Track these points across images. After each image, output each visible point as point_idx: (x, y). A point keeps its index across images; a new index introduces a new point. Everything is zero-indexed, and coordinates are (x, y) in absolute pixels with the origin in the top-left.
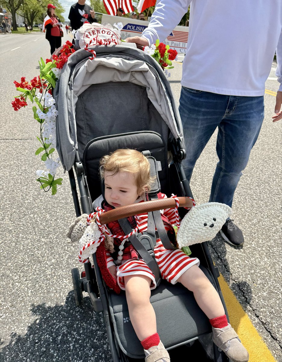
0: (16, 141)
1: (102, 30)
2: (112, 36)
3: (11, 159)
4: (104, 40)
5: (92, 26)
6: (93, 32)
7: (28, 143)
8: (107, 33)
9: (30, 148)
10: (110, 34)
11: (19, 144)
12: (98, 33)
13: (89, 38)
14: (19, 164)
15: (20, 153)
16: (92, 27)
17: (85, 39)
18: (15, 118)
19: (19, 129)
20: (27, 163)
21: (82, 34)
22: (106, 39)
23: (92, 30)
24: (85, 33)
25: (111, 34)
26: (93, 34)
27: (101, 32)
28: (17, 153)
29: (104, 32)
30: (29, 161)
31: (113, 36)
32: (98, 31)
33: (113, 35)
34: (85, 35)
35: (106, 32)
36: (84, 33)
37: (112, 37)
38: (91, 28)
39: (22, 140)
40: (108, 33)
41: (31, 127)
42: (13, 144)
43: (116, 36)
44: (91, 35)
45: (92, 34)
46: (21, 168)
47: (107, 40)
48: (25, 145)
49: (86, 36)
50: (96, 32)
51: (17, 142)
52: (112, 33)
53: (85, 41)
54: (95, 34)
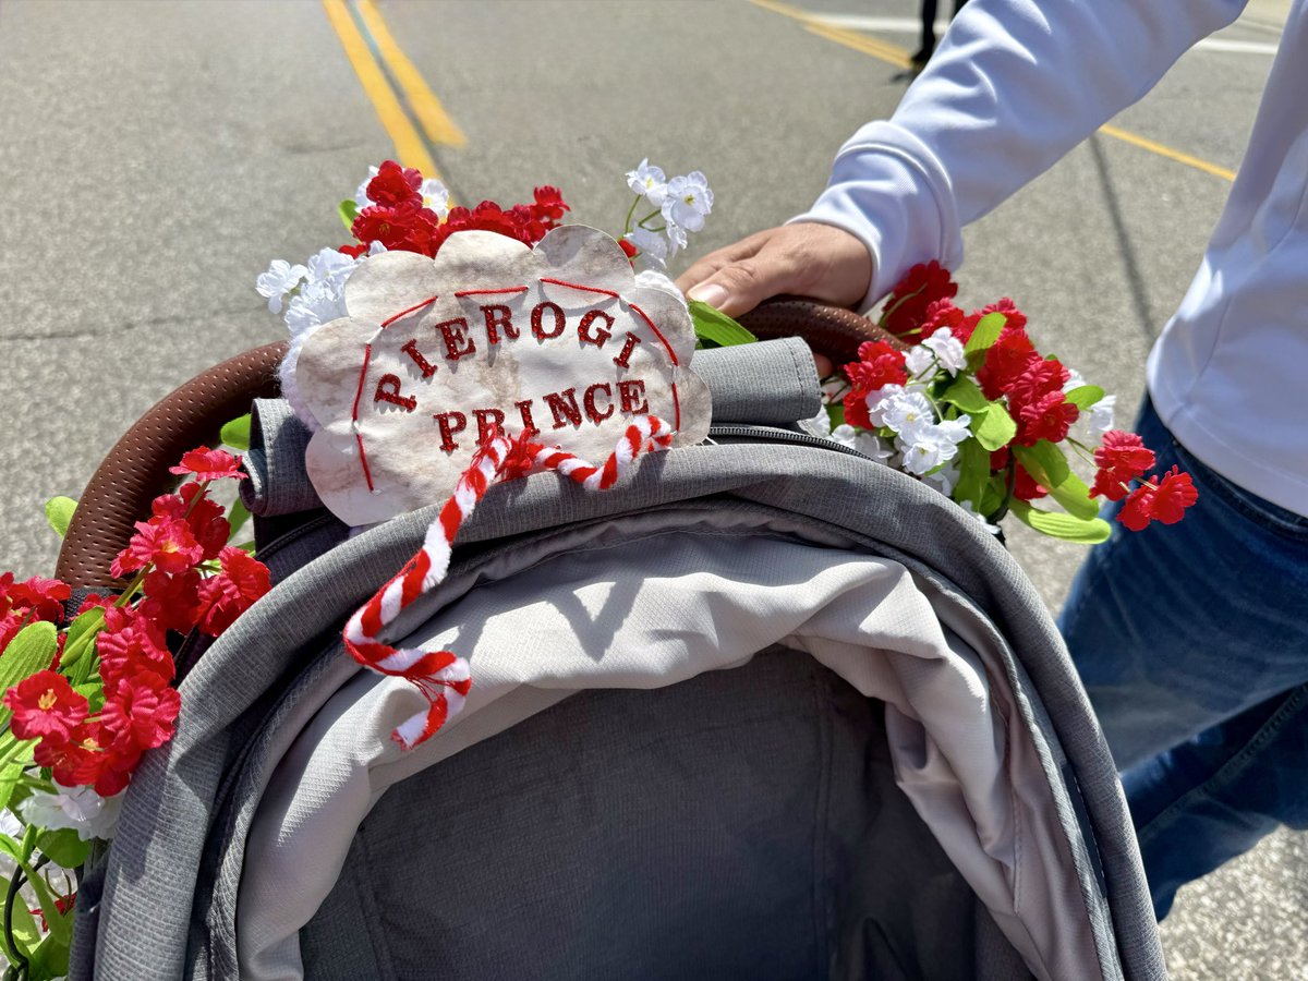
0: (29, 345)
1: (531, 302)
2: (627, 352)
3: (10, 433)
4: (553, 400)
5: (440, 273)
6: (451, 337)
7: (84, 351)
8: (583, 330)
9: (89, 374)
10: (603, 337)
11: (45, 357)
12: (493, 338)
13: (410, 404)
14: (44, 454)
15: (50, 401)
16: (439, 287)
17: (364, 428)
18: (24, 232)
19: (41, 286)
20: (79, 447)
21: (334, 379)
22: (570, 393)
23: (436, 315)
24: (365, 369)
25: (615, 330)
26: (453, 356)
27: (523, 325)
28: (37, 405)
29: (549, 324)
30: (86, 440)
31: (638, 354)
32: (498, 315)
33: (632, 341)
34: (371, 388)
35: (573, 323)
36: (354, 369)
37: (622, 362)
38: (431, 302)
39: (58, 341)
40: (593, 333)
41: (91, 275)
42: (19, 360)
43: (659, 346)
44: (428, 372)
45: (434, 358)
46: (53, 475)
47: (579, 399)
48: (69, 364)
49: (380, 395)
50: (478, 333)
51: (37, 348)
52: (624, 323)
53: (368, 449)
54: (472, 349)
